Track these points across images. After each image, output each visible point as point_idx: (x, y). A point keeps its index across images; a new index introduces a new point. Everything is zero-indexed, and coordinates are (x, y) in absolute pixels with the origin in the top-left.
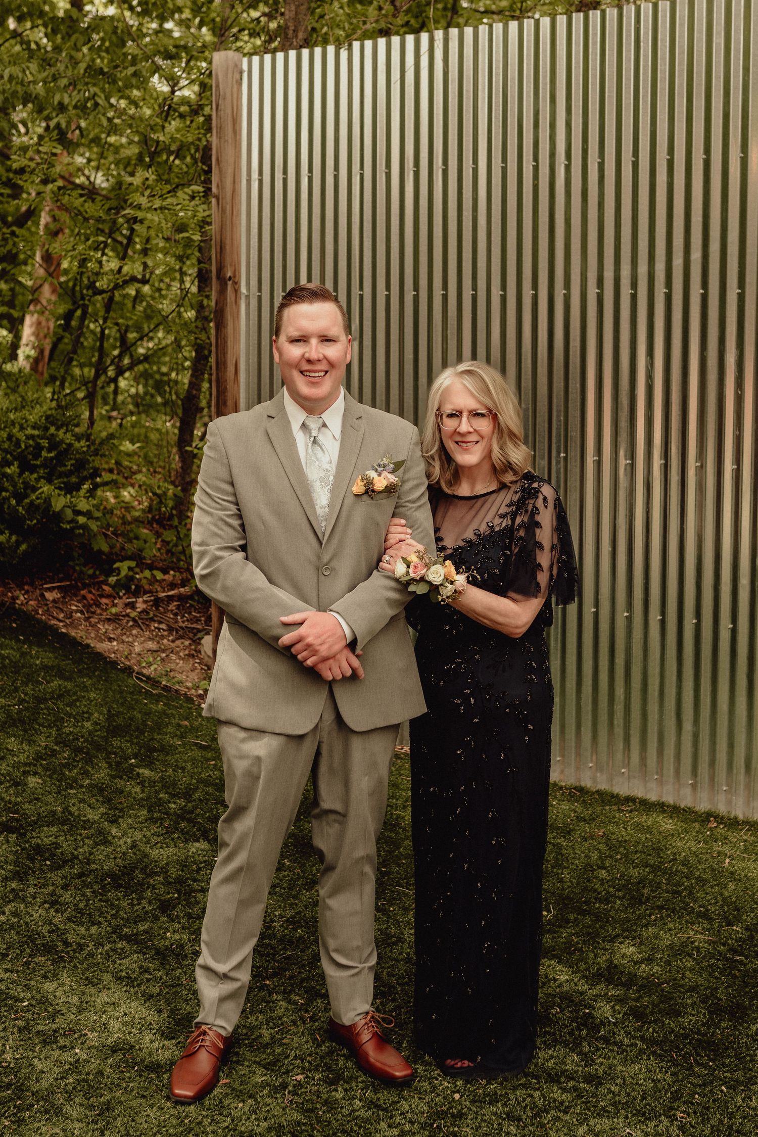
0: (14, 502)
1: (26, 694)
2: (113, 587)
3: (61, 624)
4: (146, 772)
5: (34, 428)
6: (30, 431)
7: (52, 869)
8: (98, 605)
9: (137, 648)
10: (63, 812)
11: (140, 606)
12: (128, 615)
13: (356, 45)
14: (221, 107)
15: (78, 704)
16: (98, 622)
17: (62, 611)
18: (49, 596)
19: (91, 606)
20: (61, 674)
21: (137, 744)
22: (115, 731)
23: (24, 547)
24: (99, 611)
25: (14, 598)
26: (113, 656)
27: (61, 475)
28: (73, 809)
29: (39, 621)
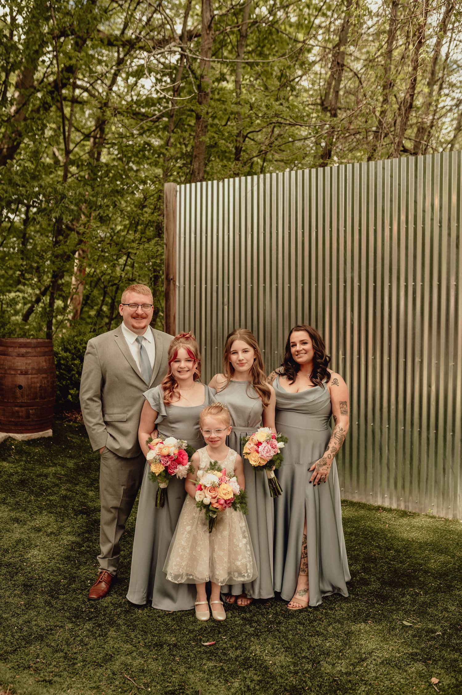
0: (77, 376)
1: (85, 458)
13: (226, 180)
14: (168, 206)
25: (76, 418)
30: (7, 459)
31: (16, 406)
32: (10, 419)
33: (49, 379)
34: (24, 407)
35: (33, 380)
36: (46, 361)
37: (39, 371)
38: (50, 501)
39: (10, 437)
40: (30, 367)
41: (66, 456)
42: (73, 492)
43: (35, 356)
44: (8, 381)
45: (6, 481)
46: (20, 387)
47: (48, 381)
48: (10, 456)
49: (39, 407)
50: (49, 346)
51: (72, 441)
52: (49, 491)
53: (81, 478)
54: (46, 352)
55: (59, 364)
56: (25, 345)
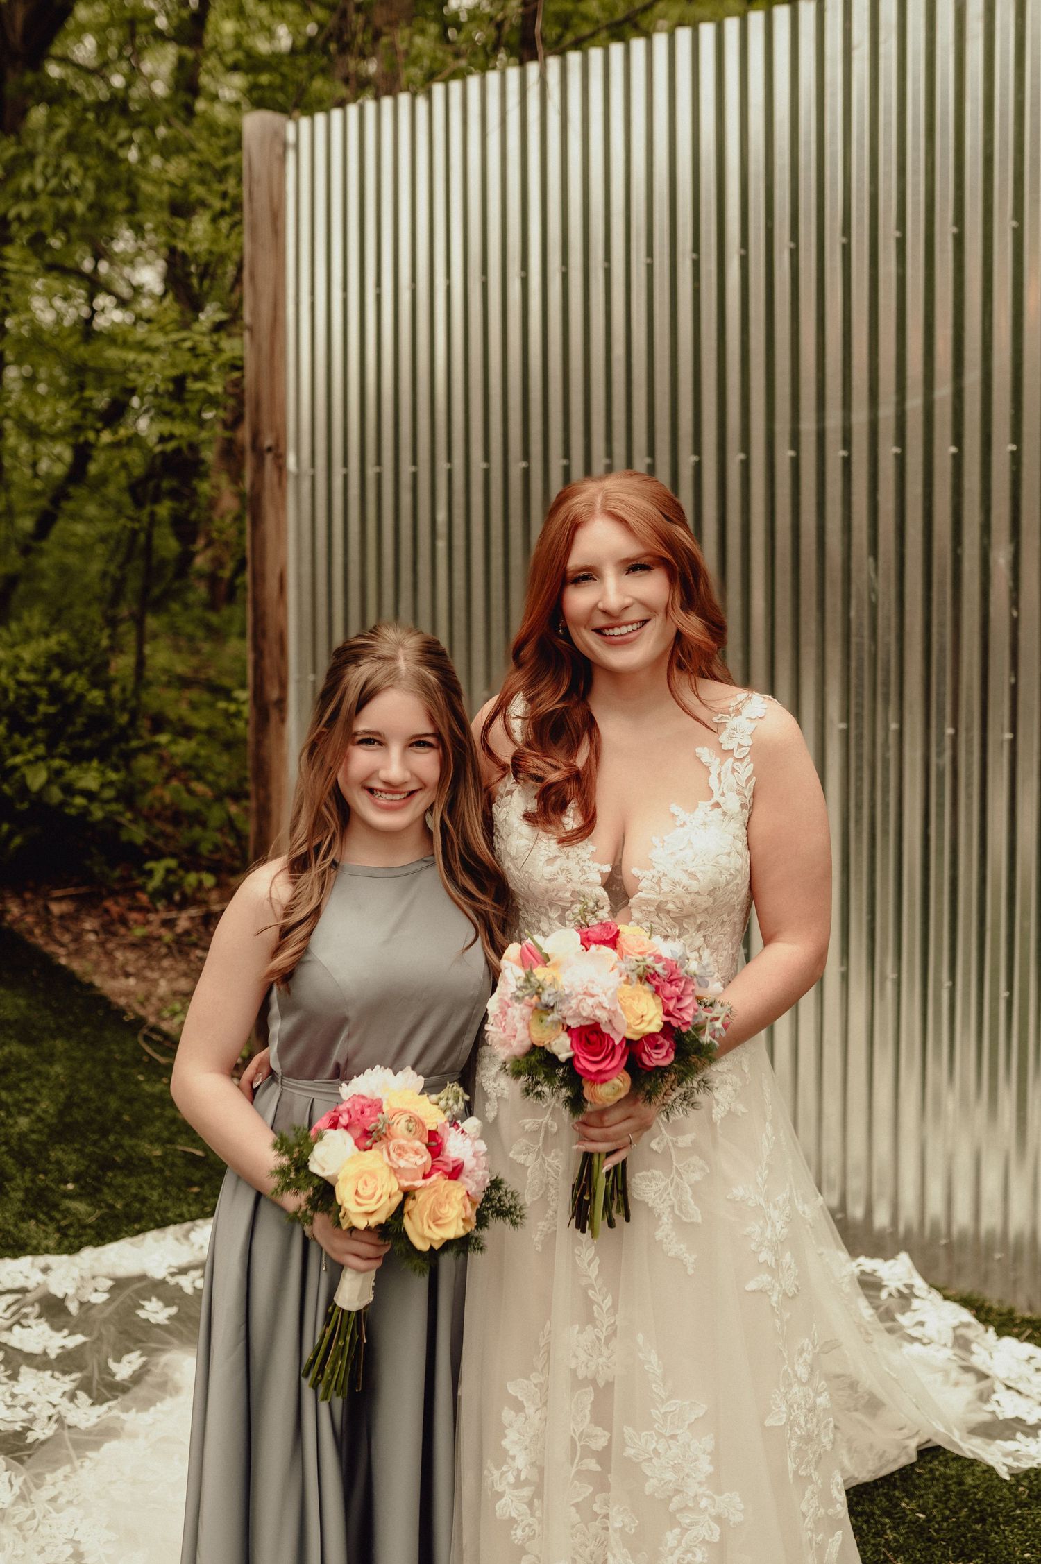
2: (151, 895)
3: (62, 951)
4: (80, 1207)
8: (124, 921)
9: (163, 987)
11: (183, 923)
12: (159, 939)
15: (23, 1085)
16: (117, 949)
17: (67, 930)
18: (56, 909)
19: (112, 922)
20: (24, 1033)
21: (89, 1156)
22: (63, 1132)
24: (122, 931)
26: (122, 1001)
27: (71, 738)
29: (31, 947)
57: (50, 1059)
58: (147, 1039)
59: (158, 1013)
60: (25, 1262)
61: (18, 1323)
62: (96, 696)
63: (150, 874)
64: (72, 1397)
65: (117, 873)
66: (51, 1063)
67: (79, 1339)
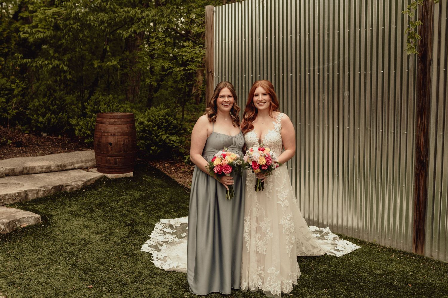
0: (155, 138)
1: (149, 191)
2: (185, 163)
3: (168, 173)
5: (162, 116)
6: (160, 117)
7: (138, 236)
8: (180, 168)
9: (188, 180)
10: (146, 222)
11: (192, 169)
12: (187, 171)
13: (243, 2)
14: (208, 22)
15: (163, 194)
16: (179, 173)
17: (169, 169)
18: (166, 165)
19: (177, 168)
20: (162, 186)
21: (175, 206)
22: (170, 202)
23: (159, 151)
24: (180, 170)
25: (156, 165)
26: (180, 182)
27: (170, 130)
28: (150, 222)
29: (162, 172)
30: (98, 189)
31: (108, 156)
32: (105, 165)
33: (130, 139)
34: (113, 157)
35: (119, 140)
36: (127, 128)
37: (123, 134)
38: (113, 216)
39: (104, 176)
40: (116, 131)
41: (137, 190)
42: (130, 212)
43: (120, 124)
44: (103, 140)
45: (91, 203)
46: (111, 144)
47: (129, 141)
48: (100, 188)
49: (123, 157)
50: (130, 118)
51: (145, 180)
52: (115, 210)
53: (140, 204)
54: (128, 121)
55: (144, 130)
56: (114, 117)
57: (167, 191)
58: (185, 189)
59: (187, 185)
60: (166, 220)
61: (165, 228)
62: (175, 122)
63: (185, 158)
64: (175, 238)
65: (178, 158)
66: (167, 192)
67: (176, 231)
